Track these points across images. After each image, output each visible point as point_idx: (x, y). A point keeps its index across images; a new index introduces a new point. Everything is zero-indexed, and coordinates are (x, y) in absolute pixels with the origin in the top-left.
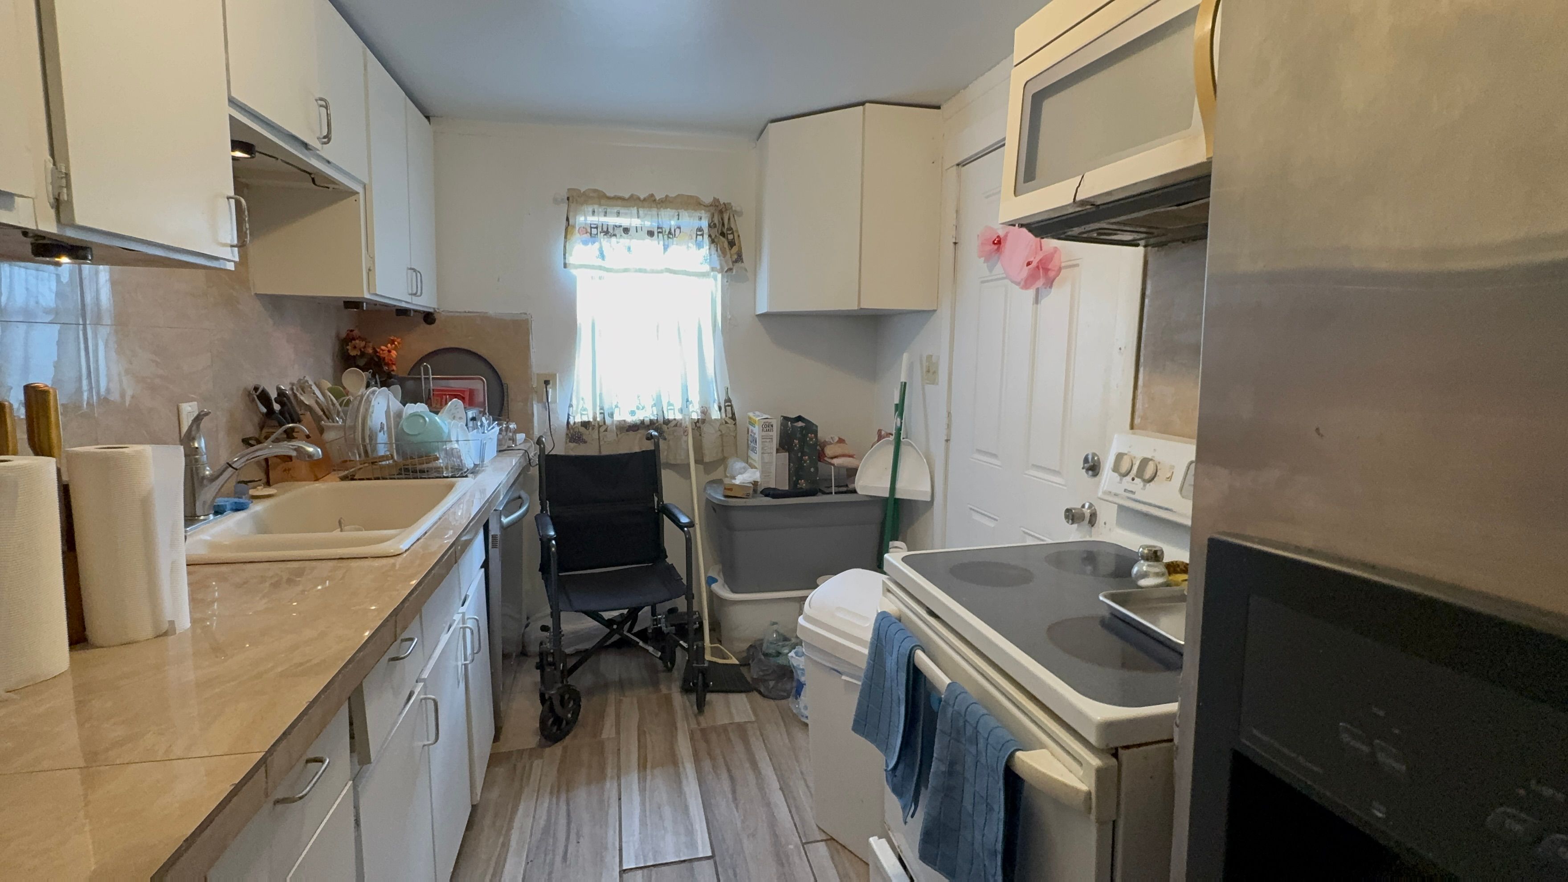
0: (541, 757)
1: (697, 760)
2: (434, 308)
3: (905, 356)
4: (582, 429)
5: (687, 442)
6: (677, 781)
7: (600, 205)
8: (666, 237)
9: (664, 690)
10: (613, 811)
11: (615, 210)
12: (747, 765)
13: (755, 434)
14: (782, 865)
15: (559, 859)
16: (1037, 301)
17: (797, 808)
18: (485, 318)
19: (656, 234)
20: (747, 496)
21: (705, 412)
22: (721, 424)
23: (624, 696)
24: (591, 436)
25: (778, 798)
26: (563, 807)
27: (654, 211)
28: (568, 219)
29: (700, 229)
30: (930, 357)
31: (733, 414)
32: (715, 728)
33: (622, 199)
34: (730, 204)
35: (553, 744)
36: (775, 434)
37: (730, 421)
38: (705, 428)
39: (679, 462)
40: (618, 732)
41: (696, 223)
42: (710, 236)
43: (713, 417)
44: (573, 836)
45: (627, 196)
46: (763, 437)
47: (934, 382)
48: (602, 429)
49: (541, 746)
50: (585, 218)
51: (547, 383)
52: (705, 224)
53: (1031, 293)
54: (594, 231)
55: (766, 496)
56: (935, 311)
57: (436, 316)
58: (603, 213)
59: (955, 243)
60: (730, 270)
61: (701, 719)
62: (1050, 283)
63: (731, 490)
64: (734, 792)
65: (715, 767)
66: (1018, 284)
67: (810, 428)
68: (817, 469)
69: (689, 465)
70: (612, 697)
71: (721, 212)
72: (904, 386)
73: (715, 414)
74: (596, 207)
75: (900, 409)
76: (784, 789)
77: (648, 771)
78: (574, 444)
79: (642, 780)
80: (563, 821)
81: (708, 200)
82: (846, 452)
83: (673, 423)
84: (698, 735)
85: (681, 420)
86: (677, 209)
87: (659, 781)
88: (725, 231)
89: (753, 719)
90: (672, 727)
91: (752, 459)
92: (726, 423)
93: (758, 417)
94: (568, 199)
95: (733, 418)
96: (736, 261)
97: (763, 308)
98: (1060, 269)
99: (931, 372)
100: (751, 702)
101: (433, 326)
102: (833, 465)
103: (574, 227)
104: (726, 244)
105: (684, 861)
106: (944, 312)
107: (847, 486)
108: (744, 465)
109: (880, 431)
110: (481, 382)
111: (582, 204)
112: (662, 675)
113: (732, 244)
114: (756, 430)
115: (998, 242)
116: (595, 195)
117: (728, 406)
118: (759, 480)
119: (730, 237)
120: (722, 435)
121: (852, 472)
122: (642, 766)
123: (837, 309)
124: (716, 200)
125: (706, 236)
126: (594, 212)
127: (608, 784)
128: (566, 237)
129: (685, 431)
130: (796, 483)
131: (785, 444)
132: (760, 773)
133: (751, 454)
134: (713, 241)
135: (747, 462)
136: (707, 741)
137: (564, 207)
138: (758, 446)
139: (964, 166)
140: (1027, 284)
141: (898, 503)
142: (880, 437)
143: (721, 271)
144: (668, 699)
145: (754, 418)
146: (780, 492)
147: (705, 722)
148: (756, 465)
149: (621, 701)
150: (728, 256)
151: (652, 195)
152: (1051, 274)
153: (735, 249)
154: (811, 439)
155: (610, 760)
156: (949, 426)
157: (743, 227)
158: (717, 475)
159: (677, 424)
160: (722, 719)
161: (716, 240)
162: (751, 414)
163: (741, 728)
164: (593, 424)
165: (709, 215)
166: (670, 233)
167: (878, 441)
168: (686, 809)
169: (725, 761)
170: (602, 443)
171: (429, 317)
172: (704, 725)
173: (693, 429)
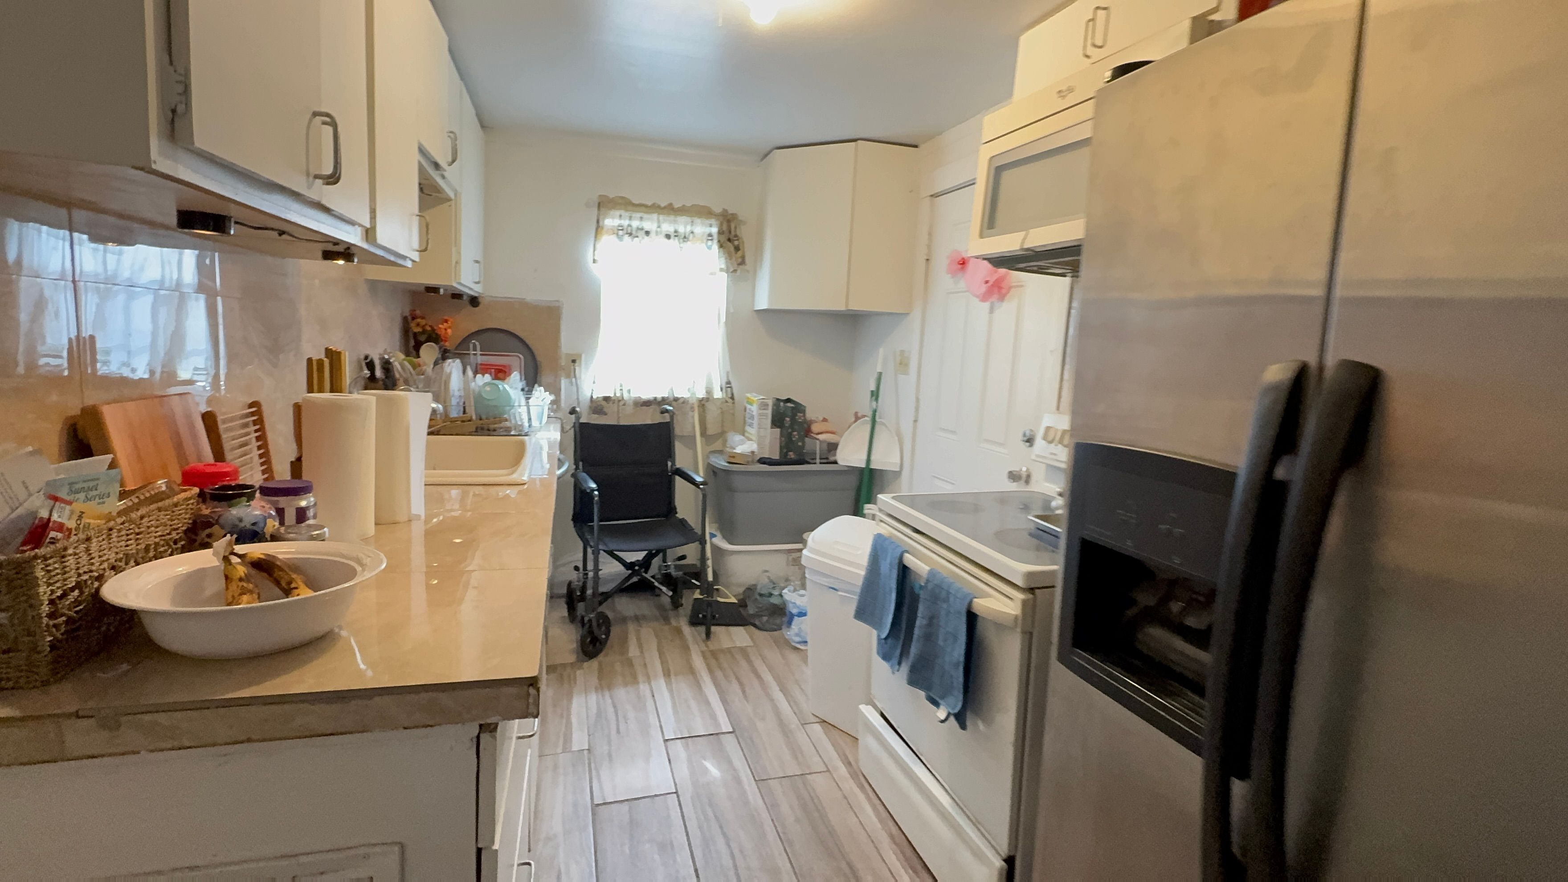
0: (580, 668)
1: (711, 671)
2: (479, 293)
3: (881, 351)
4: (604, 403)
5: (693, 417)
6: (697, 684)
7: (627, 210)
8: (681, 240)
9: (674, 623)
10: (650, 704)
11: (639, 215)
12: (752, 675)
13: (753, 412)
14: (788, 737)
15: (614, 732)
16: (991, 311)
17: (795, 702)
18: (523, 304)
19: (672, 236)
20: (748, 463)
21: (709, 392)
22: (722, 403)
23: (641, 626)
24: (610, 408)
25: (778, 695)
26: (609, 701)
27: (672, 218)
28: (598, 222)
29: (710, 235)
30: (902, 352)
31: (732, 394)
32: (723, 651)
33: (646, 206)
34: (736, 214)
35: (590, 660)
36: (769, 412)
37: (730, 401)
38: (708, 405)
39: (685, 434)
40: (642, 652)
41: (708, 230)
42: (719, 241)
43: (715, 397)
44: (620, 718)
45: (650, 204)
46: (760, 415)
47: (906, 372)
48: (621, 403)
49: (580, 661)
50: (610, 222)
51: (574, 361)
52: (714, 230)
53: (986, 305)
54: (621, 233)
55: (764, 463)
56: (908, 314)
57: (480, 300)
58: (628, 218)
59: (928, 260)
60: (735, 271)
61: (709, 643)
62: (1002, 298)
63: (733, 457)
64: (744, 692)
65: (726, 677)
66: (977, 297)
67: (798, 408)
68: (804, 442)
69: (694, 437)
70: (631, 627)
71: (729, 221)
72: (880, 374)
73: (718, 394)
74: (622, 212)
75: (875, 395)
76: (784, 690)
77: (673, 677)
78: (596, 416)
79: (669, 683)
80: (611, 710)
81: (718, 210)
82: (830, 429)
83: (681, 401)
84: (708, 655)
85: (688, 398)
86: (691, 217)
87: (683, 686)
88: (731, 237)
89: (752, 644)
90: (686, 649)
91: (749, 433)
92: (727, 402)
93: (755, 397)
94: (599, 204)
95: (732, 398)
96: (740, 264)
97: (762, 303)
98: (1010, 288)
99: (903, 364)
100: (748, 633)
101: (477, 308)
102: (818, 439)
103: (602, 228)
104: (732, 249)
105: (712, 734)
106: (916, 316)
107: (827, 458)
108: (742, 437)
109: (856, 413)
110: (518, 359)
111: (611, 209)
112: (671, 613)
113: (737, 249)
114: (754, 409)
115: (963, 263)
116: (620, 201)
117: (729, 387)
118: (756, 451)
119: (736, 243)
120: (722, 412)
121: (833, 447)
122: (667, 674)
123: (828, 309)
124: (725, 211)
125: (715, 241)
126: (620, 216)
127: (642, 686)
128: (596, 237)
129: (692, 408)
130: (786, 454)
131: (777, 421)
132: (763, 681)
133: (748, 428)
134: (721, 246)
135: (744, 435)
136: (717, 659)
137: (595, 211)
138: (755, 422)
139: (936, 197)
140: (984, 298)
141: (872, 471)
142: (857, 418)
143: (727, 271)
144: (678, 631)
145: (752, 398)
146: (774, 461)
147: (713, 645)
148: (754, 438)
149: (639, 631)
150: (734, 259)
151: (671, 204)
152: (1004, 291)
153: (740, 253)
154: (800, 418)
155: (639, 669)
156: (917, 409)
157: (746, 234)
158: (717, 446)
159: (685, 402)
160: (726, 644)
161: (724, 245)
162: (748, 395)
163: (743, 651)
164: (613, 398)
165: (718, 222)
166: (685, 237)
167: (856, 421)
168: (708, 703)
169: (735, 674)
170: (620, 415)
171: (474, 301)
172: (712, 647)
173: (699, 406)
